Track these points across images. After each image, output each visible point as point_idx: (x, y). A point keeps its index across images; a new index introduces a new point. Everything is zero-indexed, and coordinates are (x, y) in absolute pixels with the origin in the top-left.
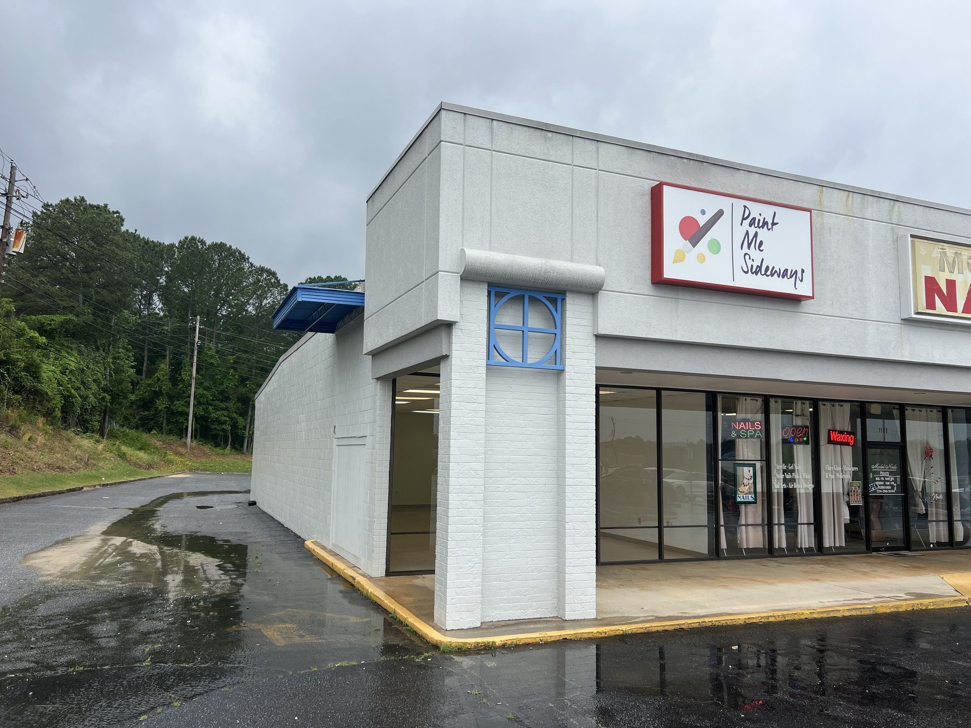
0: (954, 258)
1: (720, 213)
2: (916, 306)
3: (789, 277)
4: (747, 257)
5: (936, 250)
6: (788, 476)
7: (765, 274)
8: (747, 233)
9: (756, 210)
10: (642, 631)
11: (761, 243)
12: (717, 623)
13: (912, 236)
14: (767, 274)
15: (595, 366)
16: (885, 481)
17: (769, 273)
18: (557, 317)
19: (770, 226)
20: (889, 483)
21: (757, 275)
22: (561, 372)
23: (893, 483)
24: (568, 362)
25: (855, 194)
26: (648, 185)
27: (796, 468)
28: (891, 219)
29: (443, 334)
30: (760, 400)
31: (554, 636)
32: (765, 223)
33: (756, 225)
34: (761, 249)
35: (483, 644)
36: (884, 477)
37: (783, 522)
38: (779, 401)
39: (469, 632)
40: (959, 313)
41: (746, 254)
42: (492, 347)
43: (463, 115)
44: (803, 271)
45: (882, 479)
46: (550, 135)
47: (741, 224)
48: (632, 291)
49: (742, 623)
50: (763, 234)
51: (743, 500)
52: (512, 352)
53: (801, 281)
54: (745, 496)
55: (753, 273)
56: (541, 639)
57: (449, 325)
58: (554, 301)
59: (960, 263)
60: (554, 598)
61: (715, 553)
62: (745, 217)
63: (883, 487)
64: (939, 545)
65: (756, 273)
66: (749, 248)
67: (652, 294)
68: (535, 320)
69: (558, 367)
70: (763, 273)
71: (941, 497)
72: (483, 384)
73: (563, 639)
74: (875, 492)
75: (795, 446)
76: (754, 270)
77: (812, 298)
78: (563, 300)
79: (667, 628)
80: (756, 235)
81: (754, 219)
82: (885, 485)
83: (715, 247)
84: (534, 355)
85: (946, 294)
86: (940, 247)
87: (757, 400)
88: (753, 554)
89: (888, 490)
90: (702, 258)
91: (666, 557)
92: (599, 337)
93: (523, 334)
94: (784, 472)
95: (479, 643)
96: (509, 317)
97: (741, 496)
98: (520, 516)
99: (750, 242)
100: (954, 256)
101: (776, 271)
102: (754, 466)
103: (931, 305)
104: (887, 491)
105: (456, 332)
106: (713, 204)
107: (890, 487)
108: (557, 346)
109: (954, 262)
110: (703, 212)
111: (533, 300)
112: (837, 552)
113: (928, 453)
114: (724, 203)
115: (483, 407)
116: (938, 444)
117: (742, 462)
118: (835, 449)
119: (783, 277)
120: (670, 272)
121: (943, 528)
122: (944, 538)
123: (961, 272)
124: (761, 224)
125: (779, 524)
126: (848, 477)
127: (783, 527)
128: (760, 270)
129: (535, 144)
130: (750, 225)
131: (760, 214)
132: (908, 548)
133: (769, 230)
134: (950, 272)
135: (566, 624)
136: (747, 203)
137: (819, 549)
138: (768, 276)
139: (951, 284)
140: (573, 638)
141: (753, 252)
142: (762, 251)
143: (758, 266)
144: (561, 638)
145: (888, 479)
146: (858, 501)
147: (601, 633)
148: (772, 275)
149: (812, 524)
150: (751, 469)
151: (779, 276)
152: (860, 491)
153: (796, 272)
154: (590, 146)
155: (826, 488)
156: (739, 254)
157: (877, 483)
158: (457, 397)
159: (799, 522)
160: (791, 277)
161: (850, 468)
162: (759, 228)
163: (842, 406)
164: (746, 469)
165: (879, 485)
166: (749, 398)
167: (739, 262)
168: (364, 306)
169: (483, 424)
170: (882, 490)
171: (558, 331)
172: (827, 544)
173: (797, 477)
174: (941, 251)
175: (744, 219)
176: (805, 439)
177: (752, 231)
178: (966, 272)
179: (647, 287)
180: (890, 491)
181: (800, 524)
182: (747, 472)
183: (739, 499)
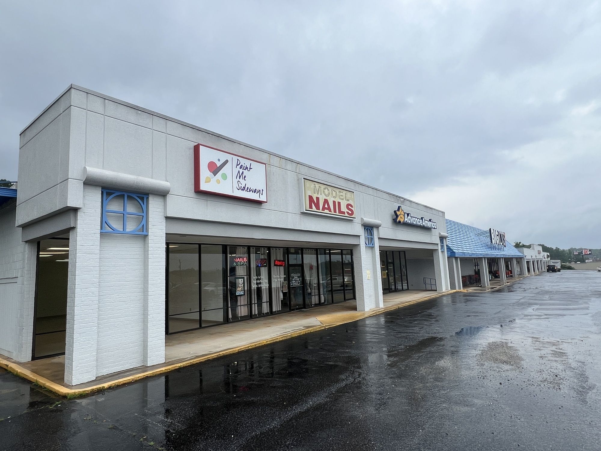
1: (227, 162)
2: (306, 207)
4: (239, 182)
5: (312, 185)
6: (258, 282)
7: (247, 191)
8: (239, 172)
9: (243, 162)
10: (189, 364)
11: (245, 177)
12: (226, 354)
13: (304, 178)
14: (248, 191)
15: (165, 233)
16: (296, 280)
17: (248, 190)
18: (144, 207)
19: (249, 170)
20: (297, 281)
21: (243, 191)
22: (146, 236)
23: (299, 281)
24: (150, 231)
25: (282, 159)
26: (192, 144)
28: (296, 171)
29: (72, 215)
30: (246, 248)
31: (140, 376)
32: (247, 168)
33: (243, 169)
34: (245, 179)
35: (96, 389)
37: (256, 302)
38: (254, 248)
39: (88, 384)
40: (321, 211)
41: (238, 181)
42: (103, 222)
43: (86, 93)
44: (263, 190)
46: (139, 112)
47: (236, 167)
48: (184, 195)
49: (237, 352)
50: (245, 172)
51: (239, 294)
52: (117, 225)
53: (262, 195)
54: (240, 292)
55: (241, 190)
56: (133, 379)
57: (75, 210)
58: (142, 199)
59: (321, 191)
60: (141, 356)
61: (227, 321)
62: (238, 164)
63: (295, 283)
64: (316, 305)
65: (243, 190)
66: (240, 178)
67: (195, 197)
68: (131, 208)
69: (145, 233)
70: (246, 190)
71: (316, 285)
72: (98, 243)
73: (146, 377)
74: (292, 285)
75: (261, 268)
76: (242, 188)
77: (267, 202)
78: (148, 198)
79: (201, 361)
80: (243, 173)
81: (242, 165)
82: (296, 282)
83: (225, 177)
84: (131, 227)
85: (316, 203)
87: (245, 248)
88: (244, 319)
90: (218, 182)
91: (203, 326)
92: (167, 218)
93: (123, 217)
94: (257, 279)
95: (94, 389)
96: (115, 206)
97: (238, 292)
99: (240, 176)
100: (318, 187)
101: (251, 190)
102: (244, 278)
103: (311, 207)
104: (297, 285)
105: (80, 214)
106: (224, 157)
107: (298, 283)
108: (144, 222)
109: (318, 190)
110: (219, 160)
111: (130, 198)
112: (278, 313)
113: (311, 268)
114: (228, 157)
115: (98, 256)
116: (314, 264)
117: (238, 277)
118: (277, 268)
119: (254, 193)
120: (204, 187)
121: (317, 297)
122: (317, 302)
123: (321, 194)
124: (245, 168)
126: (282, 280)
128: (245, 189)
129: (132, 116)
130: (240, 168)
131: (245, 164)
132: (305, 308)
133: (248, 171)
134: (317, 194)
135: (148, 369)
136: (239, 158)
137: (271, 313)
138: (248, 192)
139: (318, 199)
140: (151, 375)
141: (241, 180)
142: (245, 180)
144: (145, 377)
146: (286, 290)
147: (167, 370)
148: (250, 191)
149: (268, 302)
152: (287, 286)
153: (260, 190)
154: (162, 121)
155: (274, 286)
156: (236, 181)
157: (293, 281)
158: (81, 251)
160: (258, 193)
161: (283, 276)
162: (244, 170)
163: (279, 249)
164: (240, 280)
166: (241, 247)
167: (235, 185)
168: (16, 198)
169: (98, 266)
170: (295, 284)
171: (144, 214)
172: (274, 310)
173: (262, 282)
174: (314, 185)
175: (237, 165)
176: (265, 265)
177: (241, 171)
178: (323, 194)
179: (192, 193)
180: (298, 285)
181: (263, 302)
182: (241, 281)
183: (237, 294)
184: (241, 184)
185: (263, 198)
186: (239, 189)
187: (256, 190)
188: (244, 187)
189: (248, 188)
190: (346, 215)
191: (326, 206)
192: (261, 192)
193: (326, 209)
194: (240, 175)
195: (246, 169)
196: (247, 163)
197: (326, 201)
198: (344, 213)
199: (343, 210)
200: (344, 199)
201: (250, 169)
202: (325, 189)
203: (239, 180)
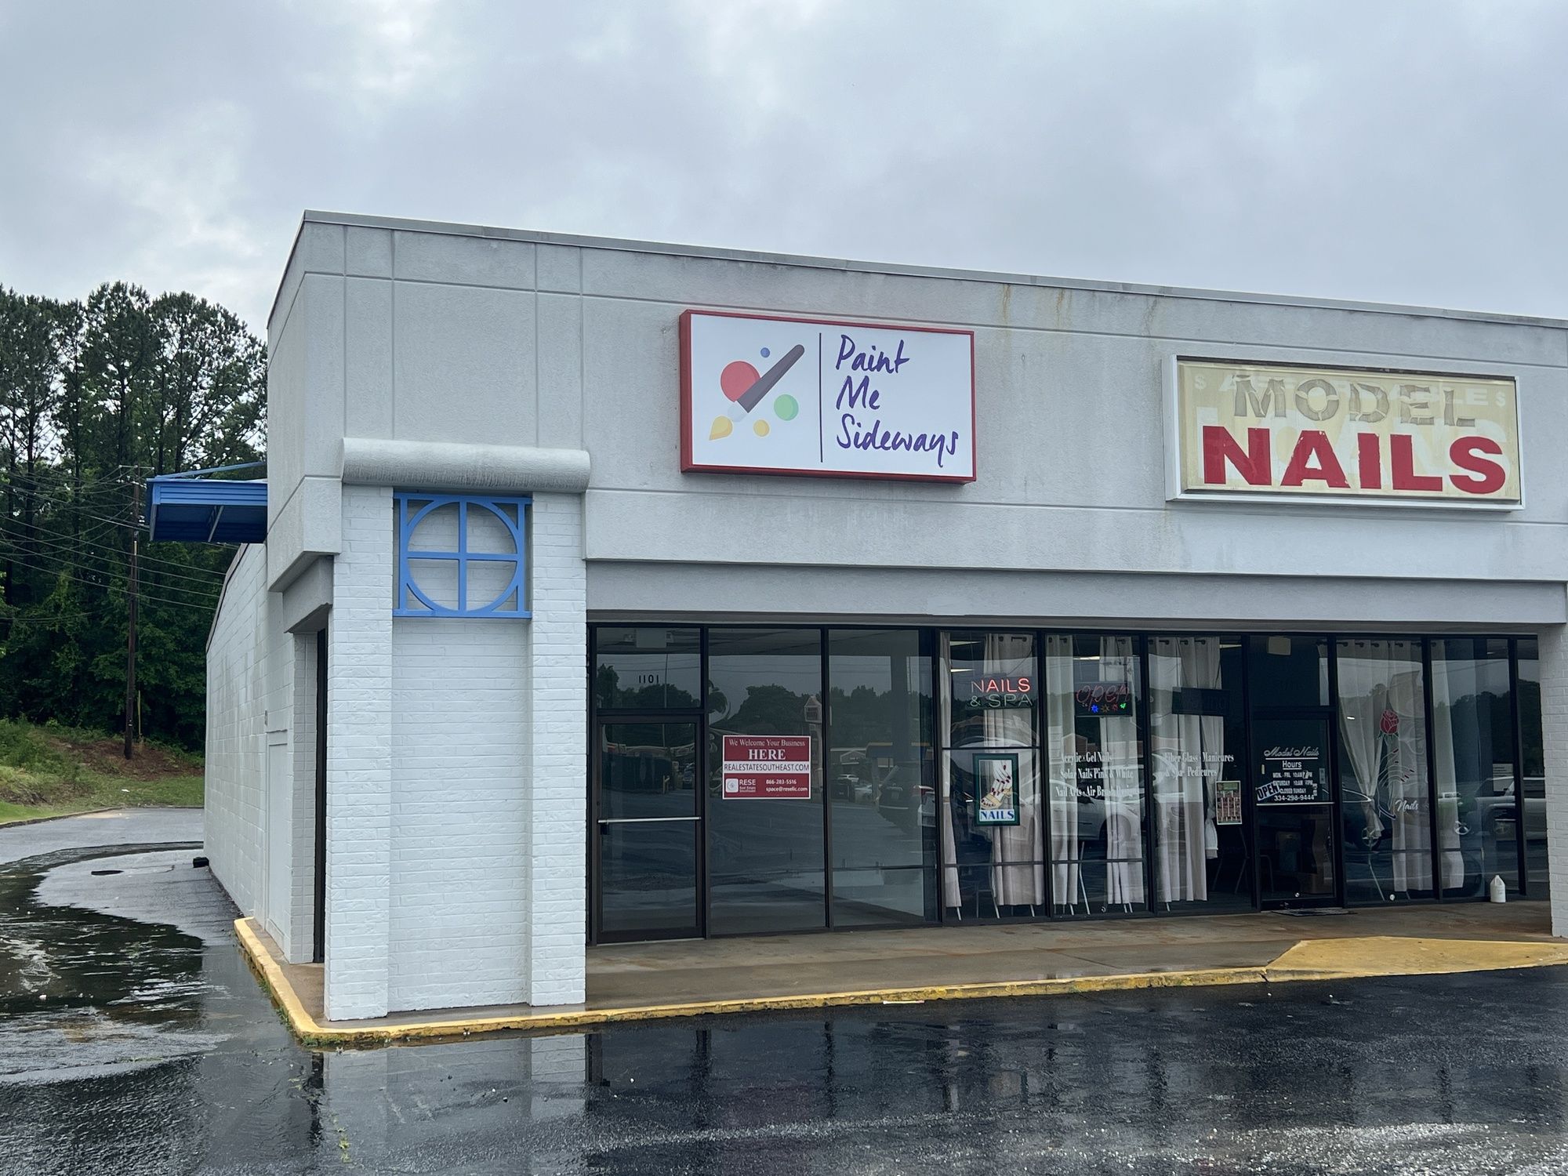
0: (1268, 390)
1: (798, 352)
2: (1184, 480)
3: (927, 447)
4: (848, 420)
5: (1229, 380)
6: (1086, 775)
7: (882, 446)
8: (849, 381)
9: (865, 341)
10: (641, 1016)
11: (875, 395)
13: (1180, 358)
14: (886, 445)
15: (585, 608)
16: (1292, 779)
17: (888, 444)
18: (519, 535)
19: (892, 366)
20: (1301, 783)
21: (865, 448)
22: (525, 622)
23: (1310, 782)
24: (535, 604)
25: (1074, 292)
26: (675, 311)
27: (1104, 759)
28: (1148, 329)
30: (1030, 638)
31: (488, 1024)
32: (883, 361)
33: (866, 366)
34: (875, 404)
35: (369, 1035)
36: (1291, 772)
37: (1076, 858)
38: (1070, 638)
40: (1276, 486)
41: (845, 416)
42: (403, 588)
43: (341, 228)
44: (955, 436)
45: (1287, 775)
46: (495, 245)
47: (838, 367)
48: (645, 487)
50: (879, 380)
51: (991, 819)
52: (437, 590)
53: (952, 452)
54: (995, 812)
55: (858, 447)
56: (466, 1028)
57: (329, 558)
58: (512, 509)
59: (1280, 399)
60: (520, 975)
61: (938, 916)
62: (844, 354)
63: (1289, 791)
64: (1414, 896)
65: (865, 446)
66: (852, 404)
67: (682, 490)
68: (481, 539)
69: (521, 613)
70: (878, 444)
71: (1415, 806)
72: (387, 645)
73: (504, 1028)
74: (1271, 800)
75: (1103, 721)
76: (860, 442)
77: (973, 479)
78: (528, 509)
80: (865, 382)
81: (862, 356)
82: (1292, 786)
83: (789, 409)
84: (481, 593)
85: (1248, 456)
86: (1238, 373)
87: (1022, 640)
88: (1018, 913)
89: (1299, 795)
90: (762, 429)
91: (837, 922)
92: (590, 563)
93: (460, 563)
94: (1079, 765)
95: (363, 1034)
96: (436, 538)
97: (988, 813)
98: (462, 849)
99: (853, 394)
100: (1266, 385)
101: (903, 440)
102: (1014, 758)
103: (1214, 473)
104: (1296, 798)
105: (337, 568)
106: (781, 339)
107: (1303, 791)
108: (519, 580)
109: (1267, 397)
110: (766, 353)
111: (473, 508)
112: (1184, 910)
113: (1387, 725)
114: (805, 335)
115: (388, 683)
116: (1408, 708)
117: (994, 752)
118: (1188, 722)
119: (916, 448)
121: (1422, 861)
122: (1423, 884)
123: (1282, 415)
124: (875, 364)
125: (1069, 862)
126: (1214, 773)
127: (1075, 866)
128: (873, 441)
129: (472, 262)
130: (854, 367)
131: (874, 348)
132: (1339, 903)
133: (890, 371)
134: (1258, 415)
135: (533, 1010)
136: (846, 331)
137: (1152, 907)
138: (888, 448)
139: (1260, 438)
141: (859, 411)
142: (875, 408)
143: (868, 434)
145: (1300, 775)
146: (1233, 818)
148: (895, 446)
149: (1139, 860)
150: (1009, 763)
151: (908, 447)
152: (1238, 798)
153: (942, 438)
154: (569, 257)
155: (1166, 798)
156: (832, 417)
157: (1275, 783)
158: (343, 670)
159: (1109, 857)
160: (932, 447)
161: (1217, 757)
162: (872, 370)
163: (1204, 642)
164: (997, 765)
165: (1280, 787)
166: (1007, 637)
167: (834, 430)
168: (267, 507)
169: (389, 709)
170: (1286, 795)
171: (520, 558)
172: (1169, 893)
173: (1104, 775)
174: (1239, 379)
175: (842, 357)
176: (1123, 706)
177: (858, 377)
178: (1293, 412)
179: (673, 478)
180: (1302, 798)
181: (1112, 861)
182: (1000, 769)
183: (983, 819)
184: (859, 425)
185: (956, 465)
186: (845, 442)
187: (923, 437)
188: (872, 436)
189: (887, 436)
190: (1450, 489)
191: (1313, 462)
192: (948, 442)
193: (1313, 474)
194: (856, 394)
195: (879, 368)
196: (886, 344)
197: (1314, 441)
198: (1435, 483)
199: (1422, 467)
200: (1440, 421)
201: (899, 361)
202: (1309, 386)
203: (849, 411)
